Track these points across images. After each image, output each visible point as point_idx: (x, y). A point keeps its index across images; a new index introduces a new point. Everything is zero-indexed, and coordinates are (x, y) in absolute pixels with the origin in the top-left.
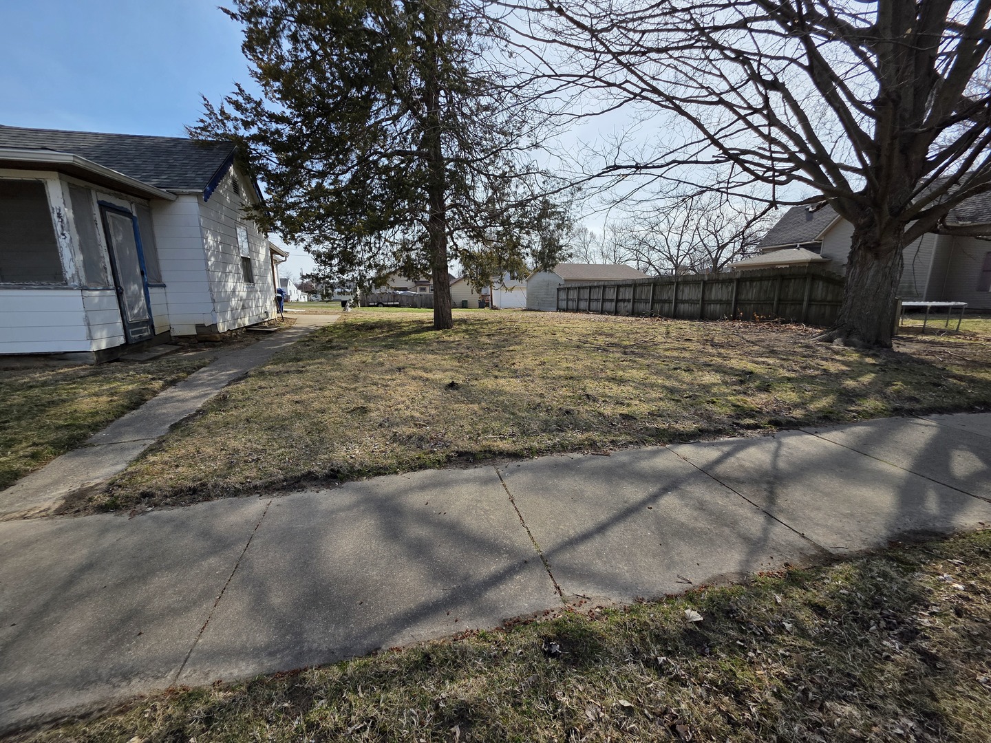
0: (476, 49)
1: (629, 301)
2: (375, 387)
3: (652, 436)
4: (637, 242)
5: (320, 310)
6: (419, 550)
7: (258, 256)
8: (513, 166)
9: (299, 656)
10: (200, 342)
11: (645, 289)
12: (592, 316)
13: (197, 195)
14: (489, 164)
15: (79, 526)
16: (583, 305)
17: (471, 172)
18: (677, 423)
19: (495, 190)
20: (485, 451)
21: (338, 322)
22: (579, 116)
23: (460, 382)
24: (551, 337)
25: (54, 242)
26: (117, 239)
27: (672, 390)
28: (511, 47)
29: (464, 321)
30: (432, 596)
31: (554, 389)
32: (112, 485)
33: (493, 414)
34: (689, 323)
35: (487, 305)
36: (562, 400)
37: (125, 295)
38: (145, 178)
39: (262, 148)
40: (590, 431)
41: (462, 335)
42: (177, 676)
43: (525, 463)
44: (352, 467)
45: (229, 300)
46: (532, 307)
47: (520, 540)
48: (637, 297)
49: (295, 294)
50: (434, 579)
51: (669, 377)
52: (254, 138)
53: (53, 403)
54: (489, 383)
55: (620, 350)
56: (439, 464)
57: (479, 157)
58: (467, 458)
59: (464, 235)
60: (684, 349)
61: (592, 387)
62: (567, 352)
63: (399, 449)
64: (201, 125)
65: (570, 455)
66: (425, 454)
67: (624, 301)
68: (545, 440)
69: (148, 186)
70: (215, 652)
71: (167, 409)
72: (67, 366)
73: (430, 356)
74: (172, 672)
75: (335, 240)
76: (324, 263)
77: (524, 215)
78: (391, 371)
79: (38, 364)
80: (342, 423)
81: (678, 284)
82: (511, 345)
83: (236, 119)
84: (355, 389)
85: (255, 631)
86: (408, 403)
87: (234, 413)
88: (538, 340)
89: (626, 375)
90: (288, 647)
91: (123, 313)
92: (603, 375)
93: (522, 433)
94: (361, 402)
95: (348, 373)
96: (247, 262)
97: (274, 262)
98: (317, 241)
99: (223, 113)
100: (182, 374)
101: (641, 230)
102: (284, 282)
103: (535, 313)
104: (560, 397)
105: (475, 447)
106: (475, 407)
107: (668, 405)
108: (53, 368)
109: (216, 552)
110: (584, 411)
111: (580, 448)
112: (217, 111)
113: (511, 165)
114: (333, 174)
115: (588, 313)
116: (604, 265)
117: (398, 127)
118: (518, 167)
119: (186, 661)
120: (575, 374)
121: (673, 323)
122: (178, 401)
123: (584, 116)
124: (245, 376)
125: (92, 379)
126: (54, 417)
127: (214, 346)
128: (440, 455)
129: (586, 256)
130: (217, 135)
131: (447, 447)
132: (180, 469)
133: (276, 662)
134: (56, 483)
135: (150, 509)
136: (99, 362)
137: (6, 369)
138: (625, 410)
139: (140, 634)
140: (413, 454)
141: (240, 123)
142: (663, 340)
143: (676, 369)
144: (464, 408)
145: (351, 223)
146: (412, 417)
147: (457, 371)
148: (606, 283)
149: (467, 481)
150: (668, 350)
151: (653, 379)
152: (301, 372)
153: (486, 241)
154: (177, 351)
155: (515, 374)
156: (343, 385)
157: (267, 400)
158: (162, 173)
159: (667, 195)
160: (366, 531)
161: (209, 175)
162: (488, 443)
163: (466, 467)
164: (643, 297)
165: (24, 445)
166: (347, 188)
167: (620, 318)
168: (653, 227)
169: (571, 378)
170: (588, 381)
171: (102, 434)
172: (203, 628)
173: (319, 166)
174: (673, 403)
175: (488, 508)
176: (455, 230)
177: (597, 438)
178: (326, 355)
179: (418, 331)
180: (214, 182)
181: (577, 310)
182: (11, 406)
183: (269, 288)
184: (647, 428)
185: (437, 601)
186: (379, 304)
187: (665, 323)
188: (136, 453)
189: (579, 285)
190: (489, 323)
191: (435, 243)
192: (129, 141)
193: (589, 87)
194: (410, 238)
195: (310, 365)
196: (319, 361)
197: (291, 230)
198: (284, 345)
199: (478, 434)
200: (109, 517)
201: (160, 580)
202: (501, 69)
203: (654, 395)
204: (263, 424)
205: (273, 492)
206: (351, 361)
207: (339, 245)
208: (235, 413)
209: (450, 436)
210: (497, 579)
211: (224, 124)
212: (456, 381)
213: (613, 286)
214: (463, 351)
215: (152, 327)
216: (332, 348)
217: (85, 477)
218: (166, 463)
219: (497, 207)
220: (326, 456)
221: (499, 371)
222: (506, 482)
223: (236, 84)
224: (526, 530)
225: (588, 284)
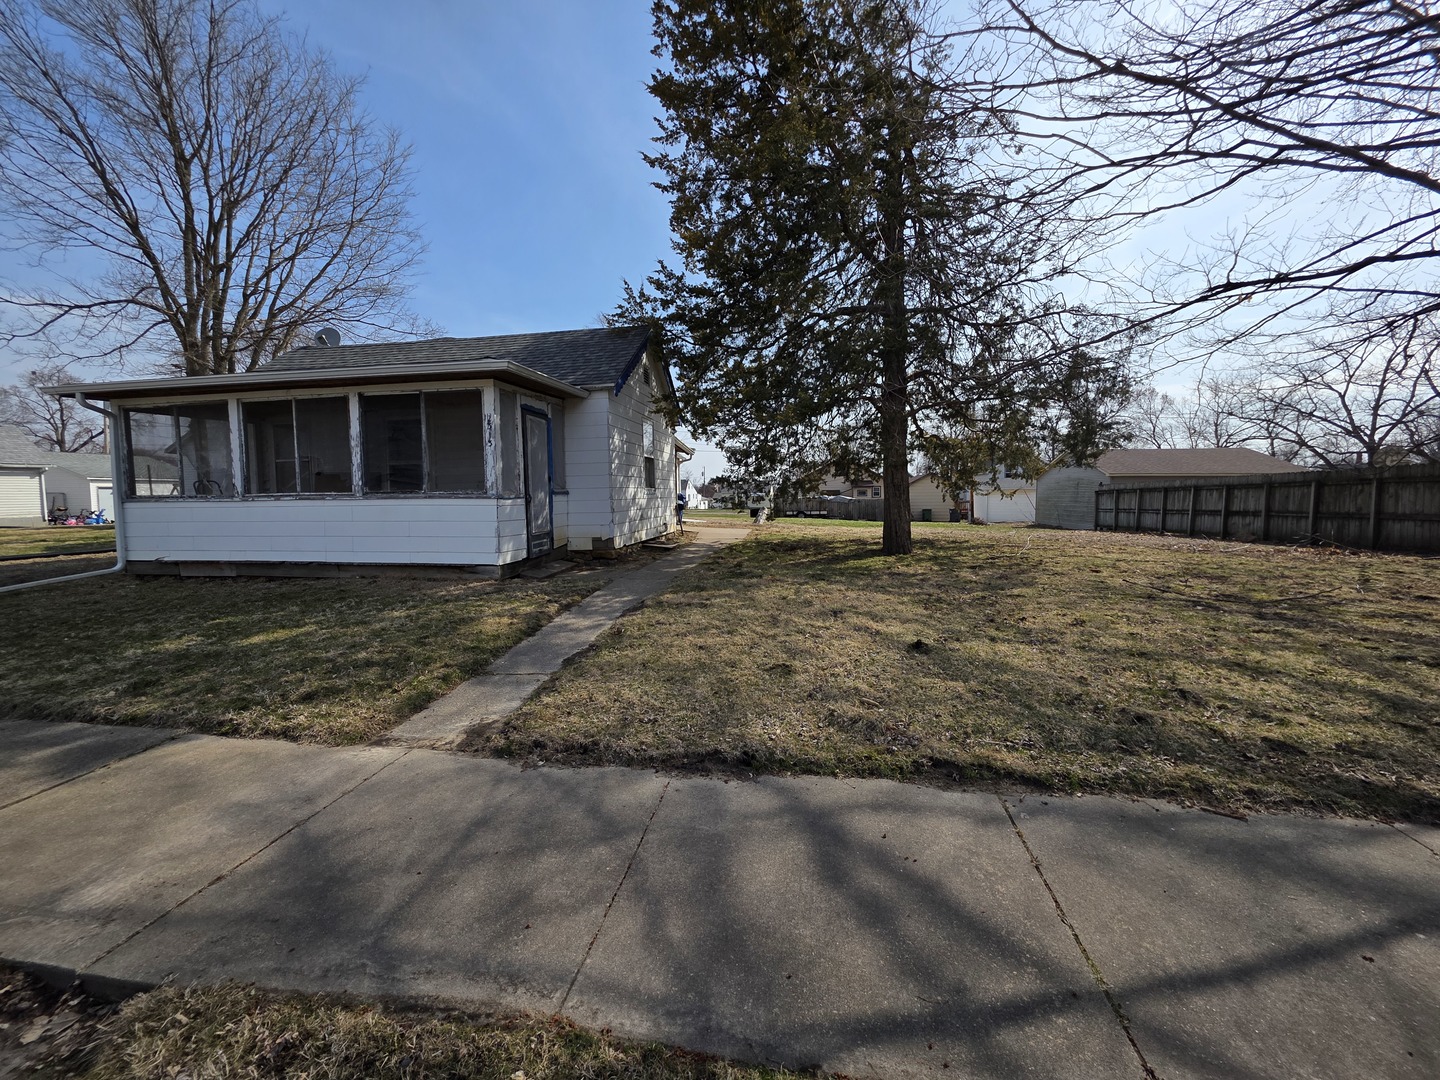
0: (962, 153)
1: (1256, 514)
2: (801, 637)
3: (1354, 797)
4: (1269, 405)
5: (724, 520)
6: (874, 914)
7: (662, 456)
8: (1021, 307)
9: (705, 1032)
10: (594, 558)
11: (1296, 493)
12: (1171, 540)
13: (609, 389)
14: (978, 309)
15: (477, 769)
16: (1149, 520)
17: (949, 323)
18: (1420, 778)
19: (987, 345)
20: (980, 766)
21: (748, 539)
22: (1144, 215)
23: (930, 642)
24: (1093, 577)
25: (481, 449)
26: (532, 443)
27: (1396, 704)
28: (1020, 139)
29: (927, 543)
30: (900, 1003)
31: (1106, 672)
32: (508, 727)
33: (991, 702)
34: (1421, 561)
35: (964, 517)
36: (1125, 695)
37: (532, 504)
38: (563, 377)
39: (678, 328)
40: (1193, 762)
41: (929, 564)
42: (563, 1003)
43: (1057, 800)
44: (772, 753)
45: (628, 510)
46: (1046, 522)
47: (1059, 946)
48: (1276, 506)
49: (695, 500)
50: (902, 973)
51: (1384, 675)
52: (672, 319)
53: (463, 621)
54: (981, 649)
55: (1246, 608)
56: (900, 773)
57: (962, 302)
58: (948, 773)
59: (933, 415)
60: (1418, 617)
61: (1189, 676)
62: (1127, 606)
63: (838, 737)
64: (619, 311)
65: (1152, 802)
66: (879, 753)
67: (1244, 513)
68: (1095, 765)
69: (564, 384)
70: (604, 985)
71: (562, 639)
72: (477, 581)
73: (880, 596)
74: (558, 995)
75: (754, 432)
76: (739, 462)
77: (1041, 378)
78: (822, 614)
79: (454, 576)
80: (757, 684)
81: (1382, 485)
82: (1015, 586)
83: (655, 300)
84: (774, 637)
85: (650, 971)
86: (849, 666)
87: (629, 652)
88: (1066, 579)
89: (1269, 660)
90: (691, 1012)
91: (528, 524)
92: (1214, 655)
93: (1047, 744)
94: (782, 658)
95: (763, 613)
96: (650, 463)
97: (678, 462)
98: (732, 435)
99: (642, 294)
100: (577, 598)
101: (1277, 385)
102: (685, 483)
103: (1053, 532)
104: (1119, 687)
105: (963, 756)
106: (959, 686)
107: (1391, 734)
108: (465, 581)
109: (606, 839)
110: (1176, 720)
111: (1173, 793)
112: (636, 294)
113: (1016, 305)
114: (756, 348)
115: (1162, 535)
116: (1193, 451)
117: (844, 278)
118: (1028, 308)
119: (572, 984)
120: (1150, 647)
121: (1375, 560)
122: (571, 630)
123: (1154, 211)
124: (640, 606)
125: (495, 596)
126: (464, 637)
127: (608, 565)
128: (903, 759)
129: (1153, 435)
130: (633, 319)
131: (914, 746)
132: (572, 719)
133: (676, 1030)
134: (459, 713)
135: (541, 763)
136: (503, 579)
137: (429, 580)
138: (1276, 733)
139: (528, 927)
140: (861, 750)
141: (658, 303)
142: (1354, 595)
143: (1399, 659)
144: (940, 686)
145: (775, 410)
146: (856, 689)
147: (924, 623)
148: (1201, 482)
149: (951, 812)
150: (1373, 616)
151: (1340, 675)
152: (705, 606)
153: (970, 422)
154: (572, 569)
155: (1027, 637)
156: (759, 629)
157: (667, 640)
158: (578, 369)
159: (1348, 320)
160: (793, 859)
161: (622, 366)
162: (984, 752)
163: (947, 788)
164: (1291, 507)
165: (438, 665)
166: (773, 363)
167: (1238, 547)
168: (1308, 377)
169: (1142, 655)
170: (1180, 664)
171: (501, 661)
172: (592, 944)
173: (740, 341)
174: (1402, 732)
175: (991, 869)
176: (920, 409)
177: (1211, 780)
178: (735, 584)
179: (858, 556)
180: (626, 375)
181: (1138, 529)
182: (431, 620)
183: (670, 493)
184: (1337, 778)
185: (910, 1016)
186: (799, 514)
187: (1354, 559)
188: (530, 689)
189: (1142, 485)
190: (973, 547)
191: (890, 429)
192: (551, 339)
193: (1164, 166)
194: (852, 423)
195: (716, 597)
196: (727, 592)
197: (703, 422)
198: (684, 567)
199: (966, 733)
200: (502, 764)
201: (549, 861)
202: (1002, 173)
203: (1347, 709)
204: (662, 673)
205: (671, 771)
206: (767, 595)
207: (758, 438)
208: (630, 655)
209: (916, 730)
210: (1018, 1012)
211: (641, 307)
212: (924, 640)
213: (1219, 488)
214: (931, 591)
215: (552, 540)
216: (742, 575)
217: (483, 710)
218: (558, 707)
219: (991, 369)
220: (737, 731)
221: (997, 629)
222: (1022, 827)
223: (661, 262)
224: (1070, 932)
225: (1162, 484)
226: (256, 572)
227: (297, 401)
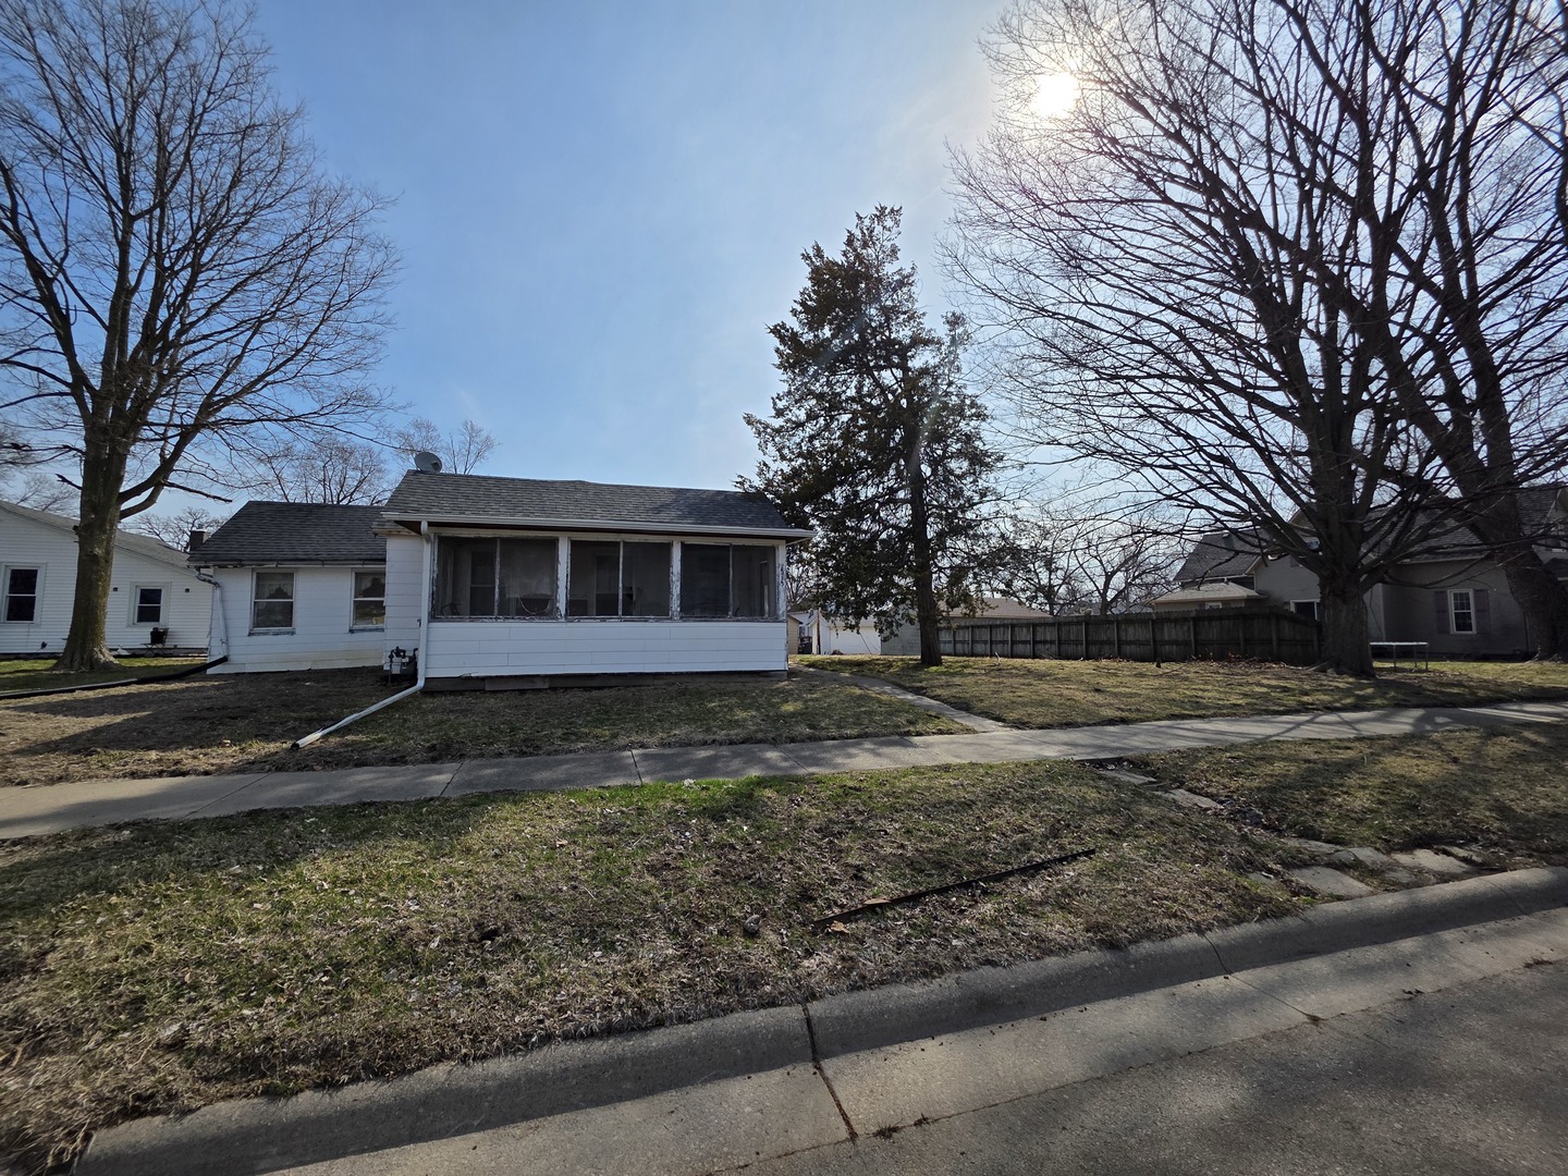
1: (1052, 642)
11: (1074, 628)
16: (981, 647)
48: (1064, 637)
67: (1045, 642)
164: (1073, 638)
189: (973, 623)
225: (987, 623)
226: (570, 683)
227: (625, 543)
